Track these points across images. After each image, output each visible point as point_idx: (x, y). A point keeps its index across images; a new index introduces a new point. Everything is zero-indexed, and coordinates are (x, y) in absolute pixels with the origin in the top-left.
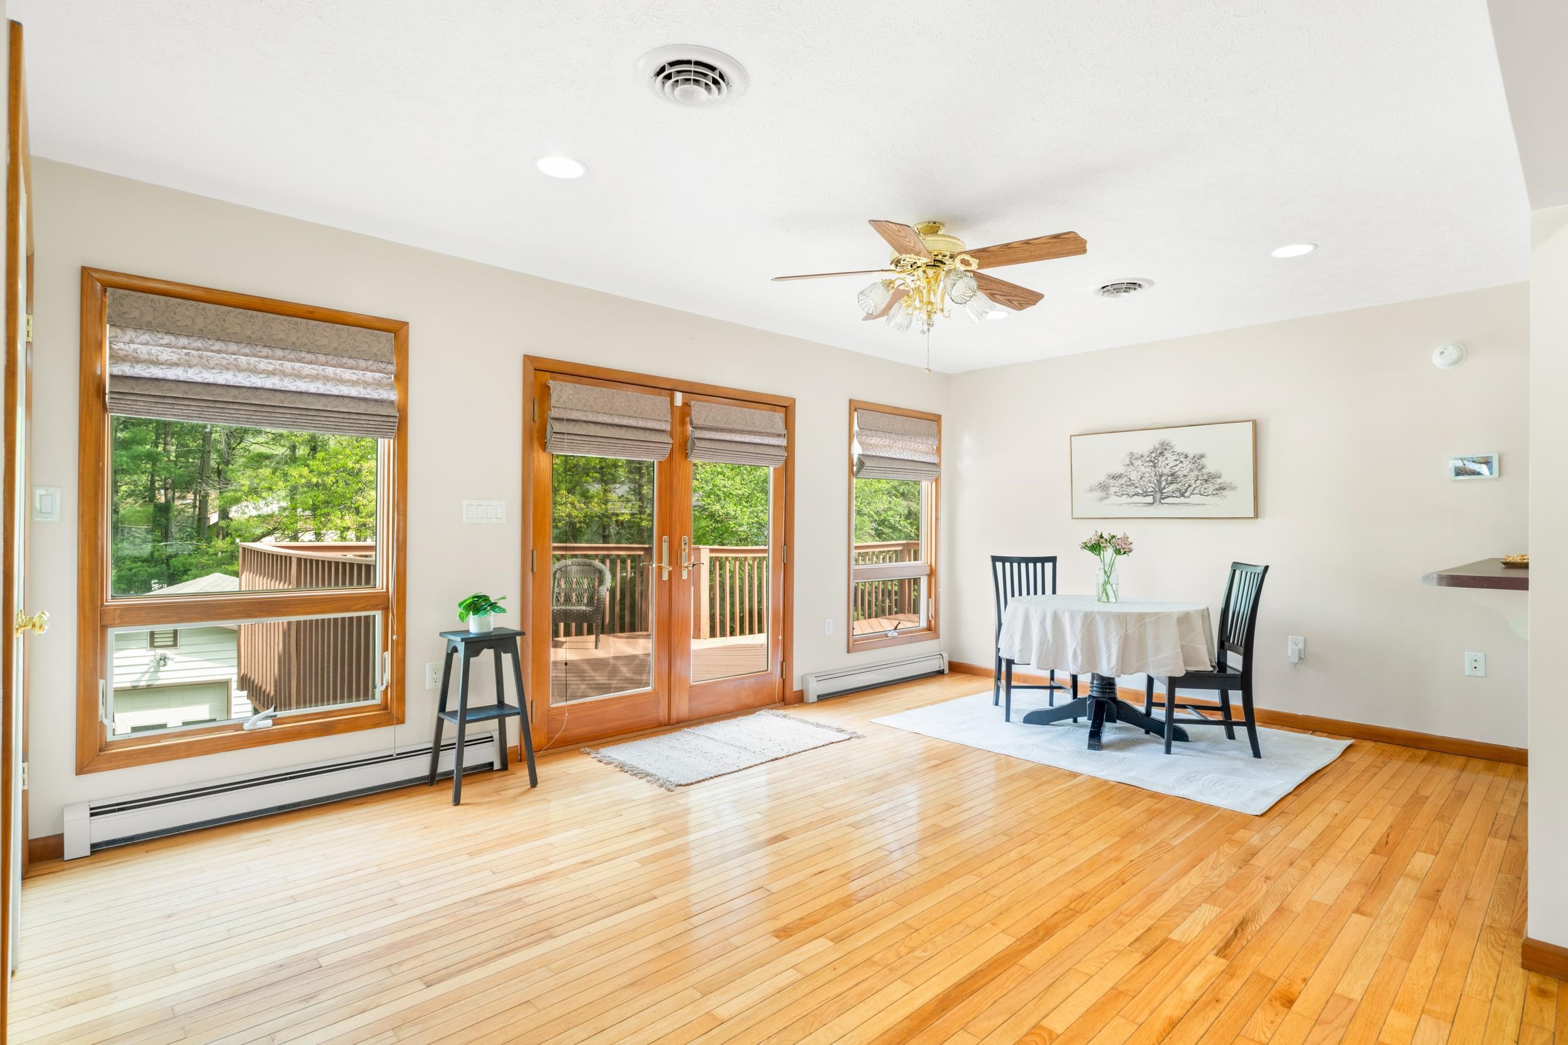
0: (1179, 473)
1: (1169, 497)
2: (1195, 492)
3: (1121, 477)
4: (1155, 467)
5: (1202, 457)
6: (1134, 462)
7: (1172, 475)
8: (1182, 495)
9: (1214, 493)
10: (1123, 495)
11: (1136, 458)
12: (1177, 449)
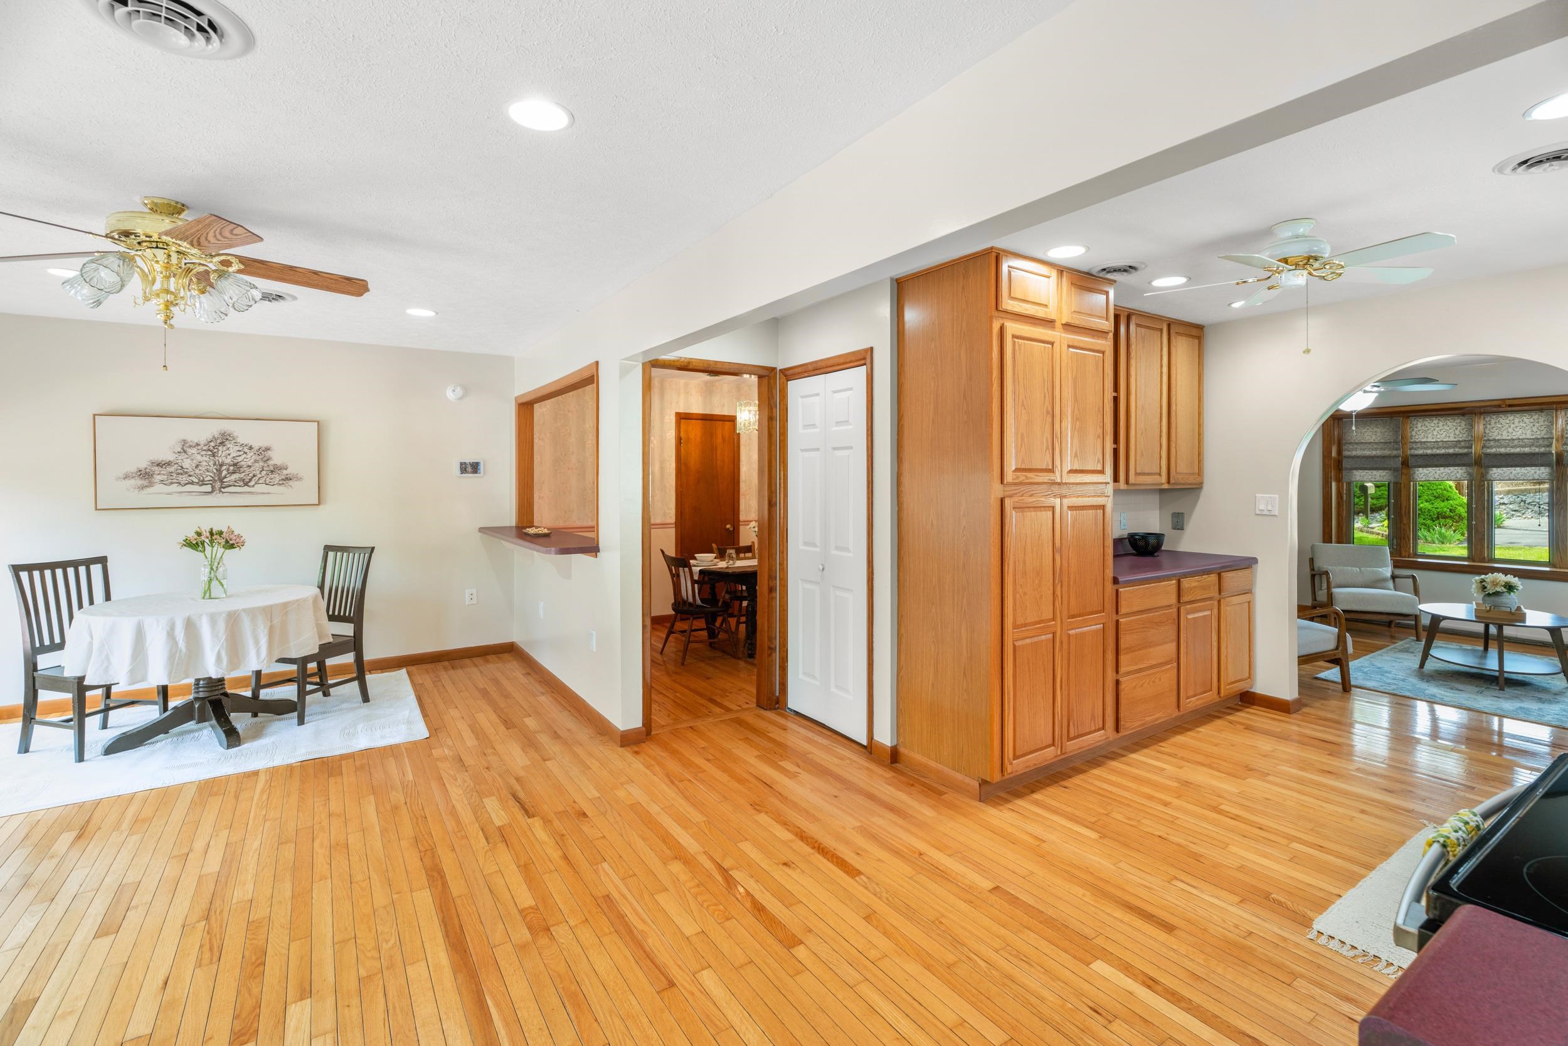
0: (243, 463)
1: (230, 486)
2: (260, 482)
3: (169, 465)
4: (214, 456)
5: (268, 449)
6: (188, 450)
7: (235, 465)
8: (246, 484)
9: (280, 482)
10: (172, 483)
11: (190, 446)
12: (241, 440)
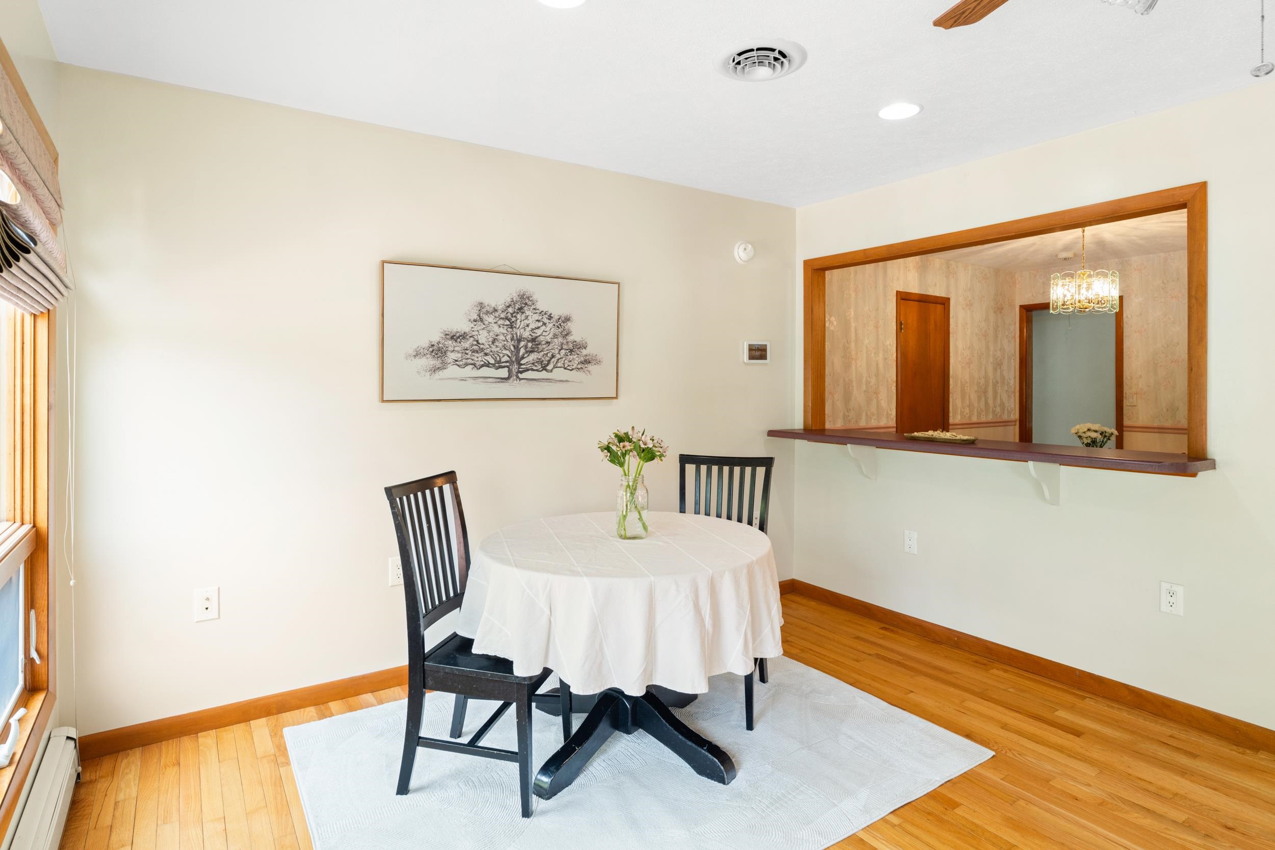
0: (542, 338)
1: (527, 370)
2: (559, 365)
3: (464, 338)
4: (512, 328)
5: (567, 319)
6: (485, 317)
7: (533, 340)
8: (544, 368)
9: (579, 366)
10: (466, 365)
11: (487, 313)
12: (541, 306)
